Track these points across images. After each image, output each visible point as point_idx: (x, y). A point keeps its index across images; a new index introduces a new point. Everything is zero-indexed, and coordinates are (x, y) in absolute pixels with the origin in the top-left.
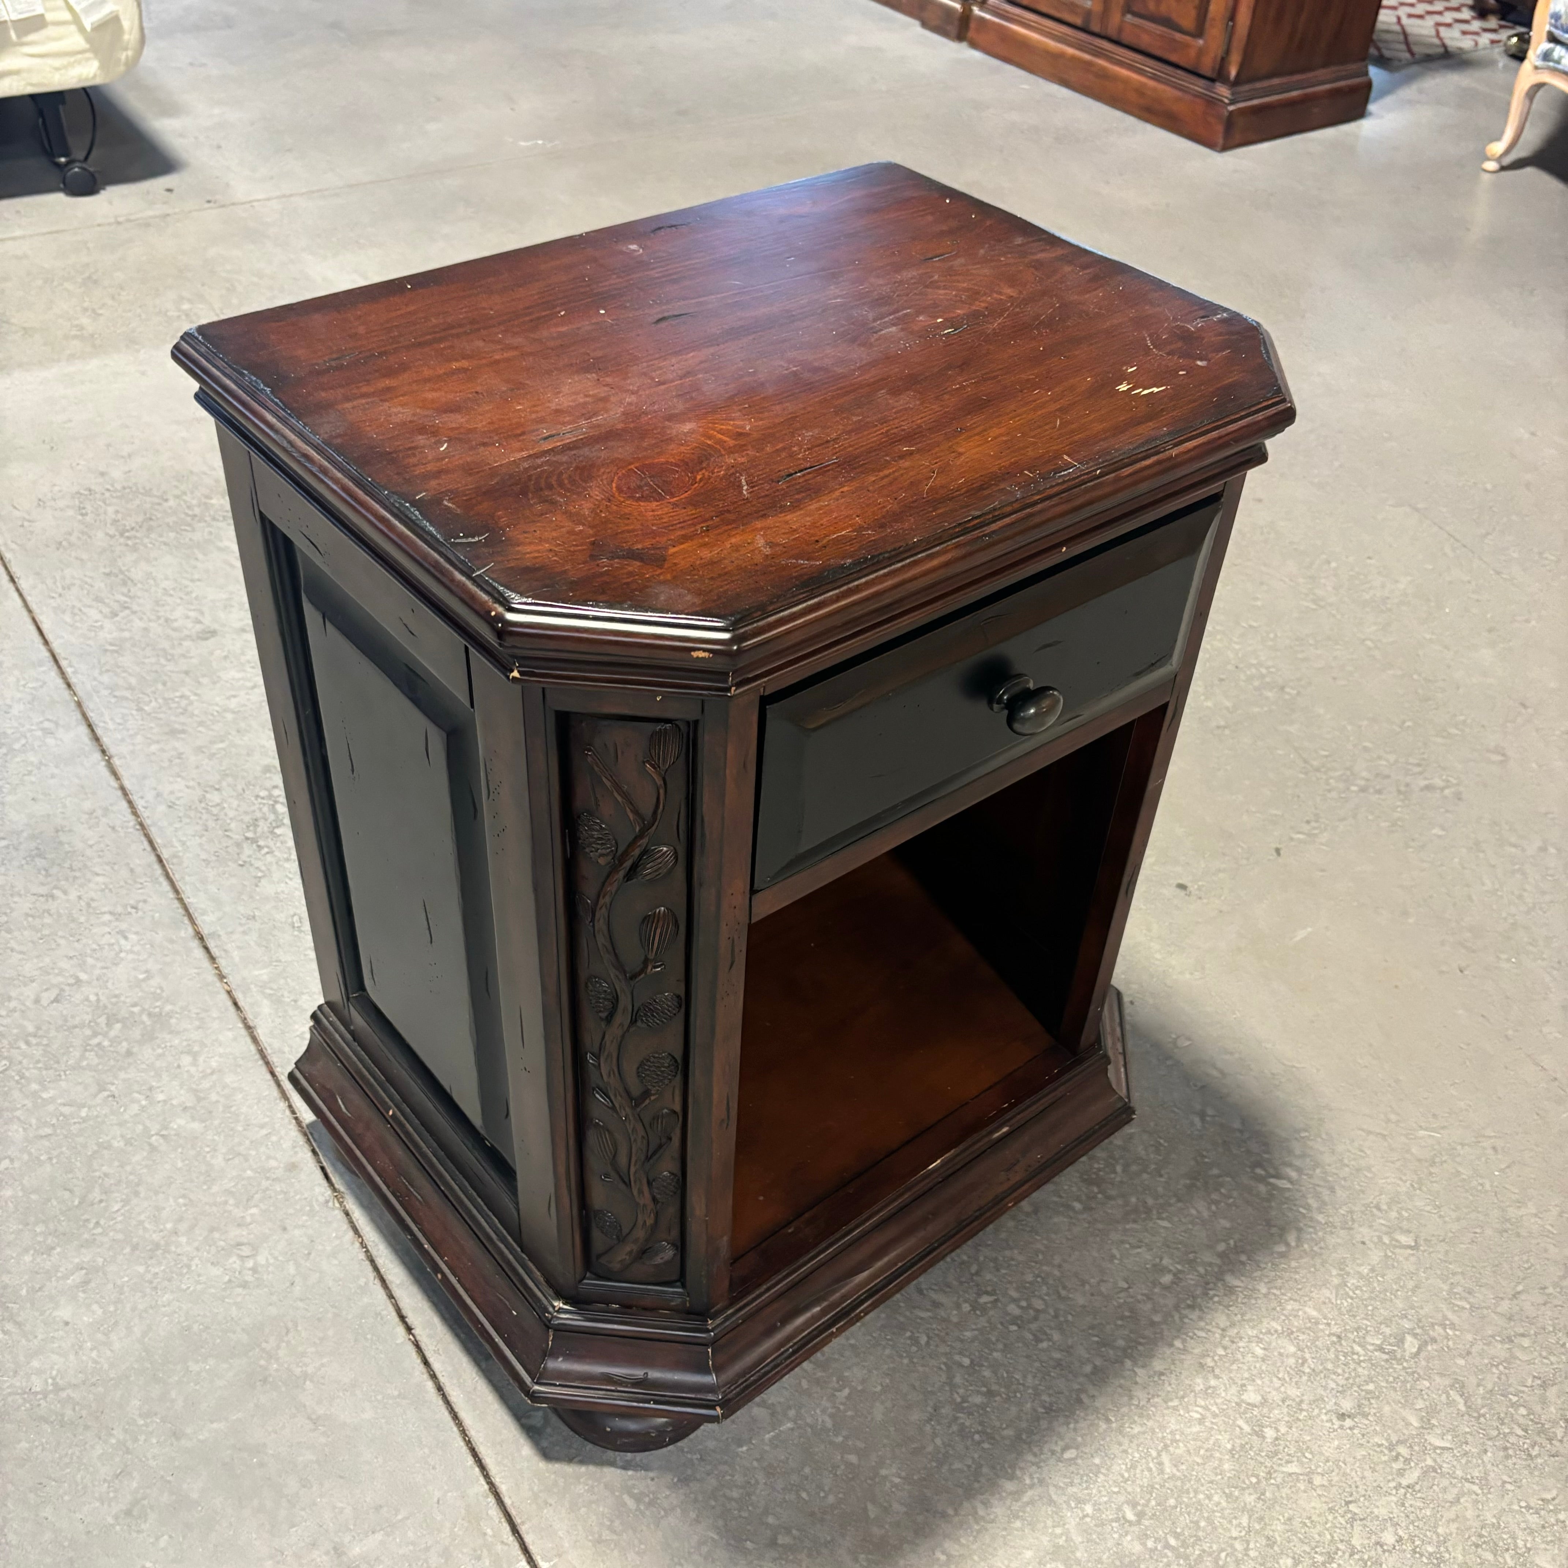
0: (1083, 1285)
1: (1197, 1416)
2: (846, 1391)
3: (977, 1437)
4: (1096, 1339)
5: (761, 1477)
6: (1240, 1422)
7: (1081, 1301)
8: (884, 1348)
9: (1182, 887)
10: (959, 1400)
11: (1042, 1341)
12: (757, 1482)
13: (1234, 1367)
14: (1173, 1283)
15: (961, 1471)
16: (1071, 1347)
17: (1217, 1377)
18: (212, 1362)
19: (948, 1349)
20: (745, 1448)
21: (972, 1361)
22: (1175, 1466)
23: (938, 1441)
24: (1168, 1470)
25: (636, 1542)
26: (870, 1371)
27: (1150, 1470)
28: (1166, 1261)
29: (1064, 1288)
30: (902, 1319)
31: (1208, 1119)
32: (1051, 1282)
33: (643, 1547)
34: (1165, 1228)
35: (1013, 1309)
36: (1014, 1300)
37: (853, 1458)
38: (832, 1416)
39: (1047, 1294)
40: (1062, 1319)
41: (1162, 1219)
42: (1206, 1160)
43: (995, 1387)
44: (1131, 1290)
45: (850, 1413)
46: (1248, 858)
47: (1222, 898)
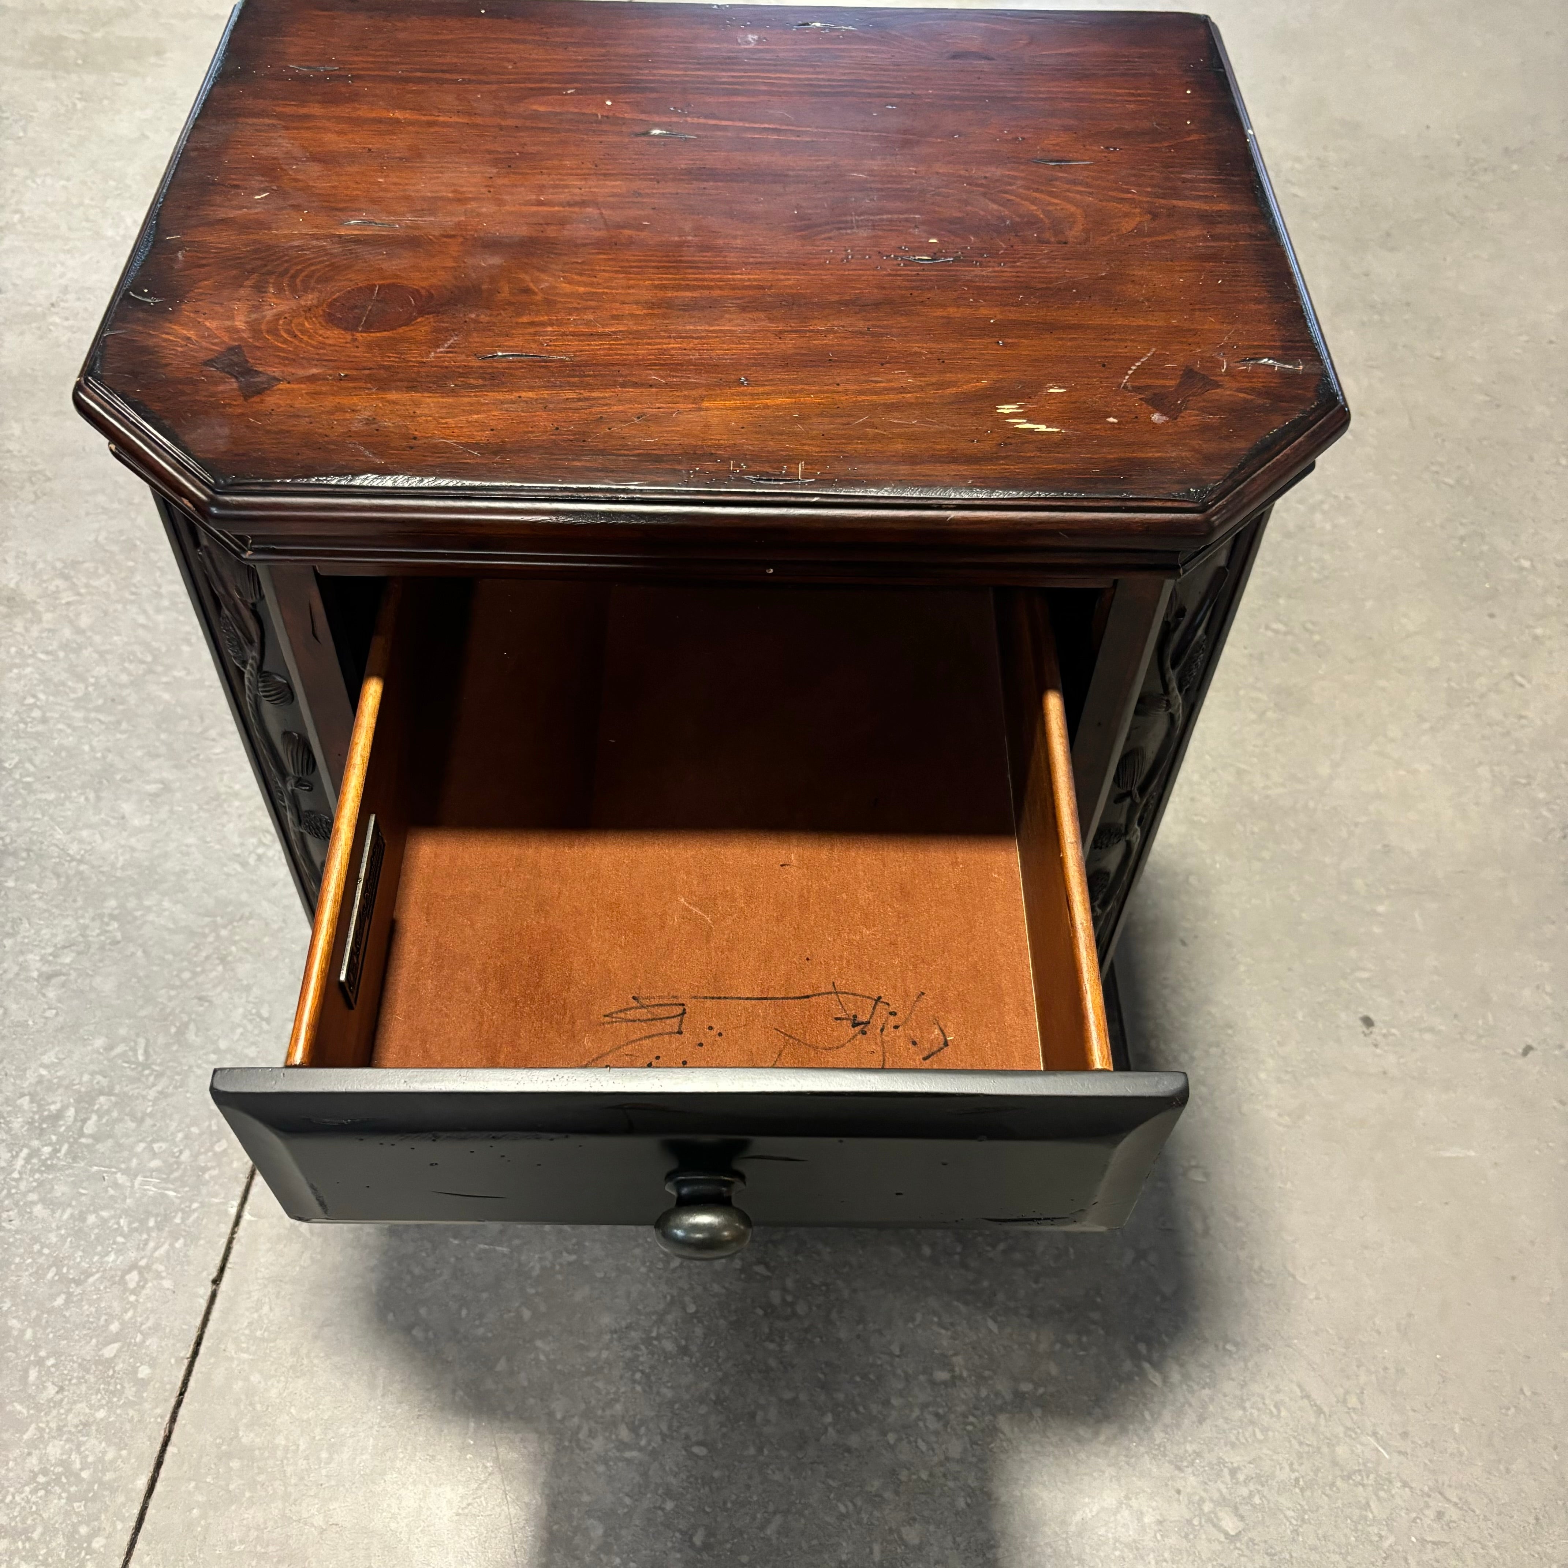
0: (858, 1323)
1: (843, 1509)
2: (573, 1258)
3: (638, 1376)
4: (821, 1376)
5: (447, 1272)
6: (877, 1548)
7: (843, 1334)
9: (1368, 1022)
10: (654, 1334)
11: (772, 1341)
12: (441, 1275)
13: (923, 1498)
14: (945, 1383)
15: (598, 1391)
16: (793, 1366)
17: (897, 1493)
18: (179, 906)
19: (686, 1287)
20: (456, 1242)
21: (697, 1312)
22: (779, 1533)
23: (605, 1354)
24: (769, 1532)
25: (318, 1250)
26: (607, 1257)
27: (754, 1518)
28: (958, 1360)
29: (839, 1312)
31: (1143, 1263)
32: (833, 1298)
33: (319, 1257)
34: (990, 1331)
35: (775, 1297)
36: (784, 1290)
37: (527, 1314)
38: (543, 1269)
39: (819, 1307)
40: (809, 1336)
41: (995, 1321)
42: (1099, 1300)
43: (694, 1348)
44: (897, 1359)
45: (560, 1277)
46: (1480, 1037)
47: (1402, 1060)
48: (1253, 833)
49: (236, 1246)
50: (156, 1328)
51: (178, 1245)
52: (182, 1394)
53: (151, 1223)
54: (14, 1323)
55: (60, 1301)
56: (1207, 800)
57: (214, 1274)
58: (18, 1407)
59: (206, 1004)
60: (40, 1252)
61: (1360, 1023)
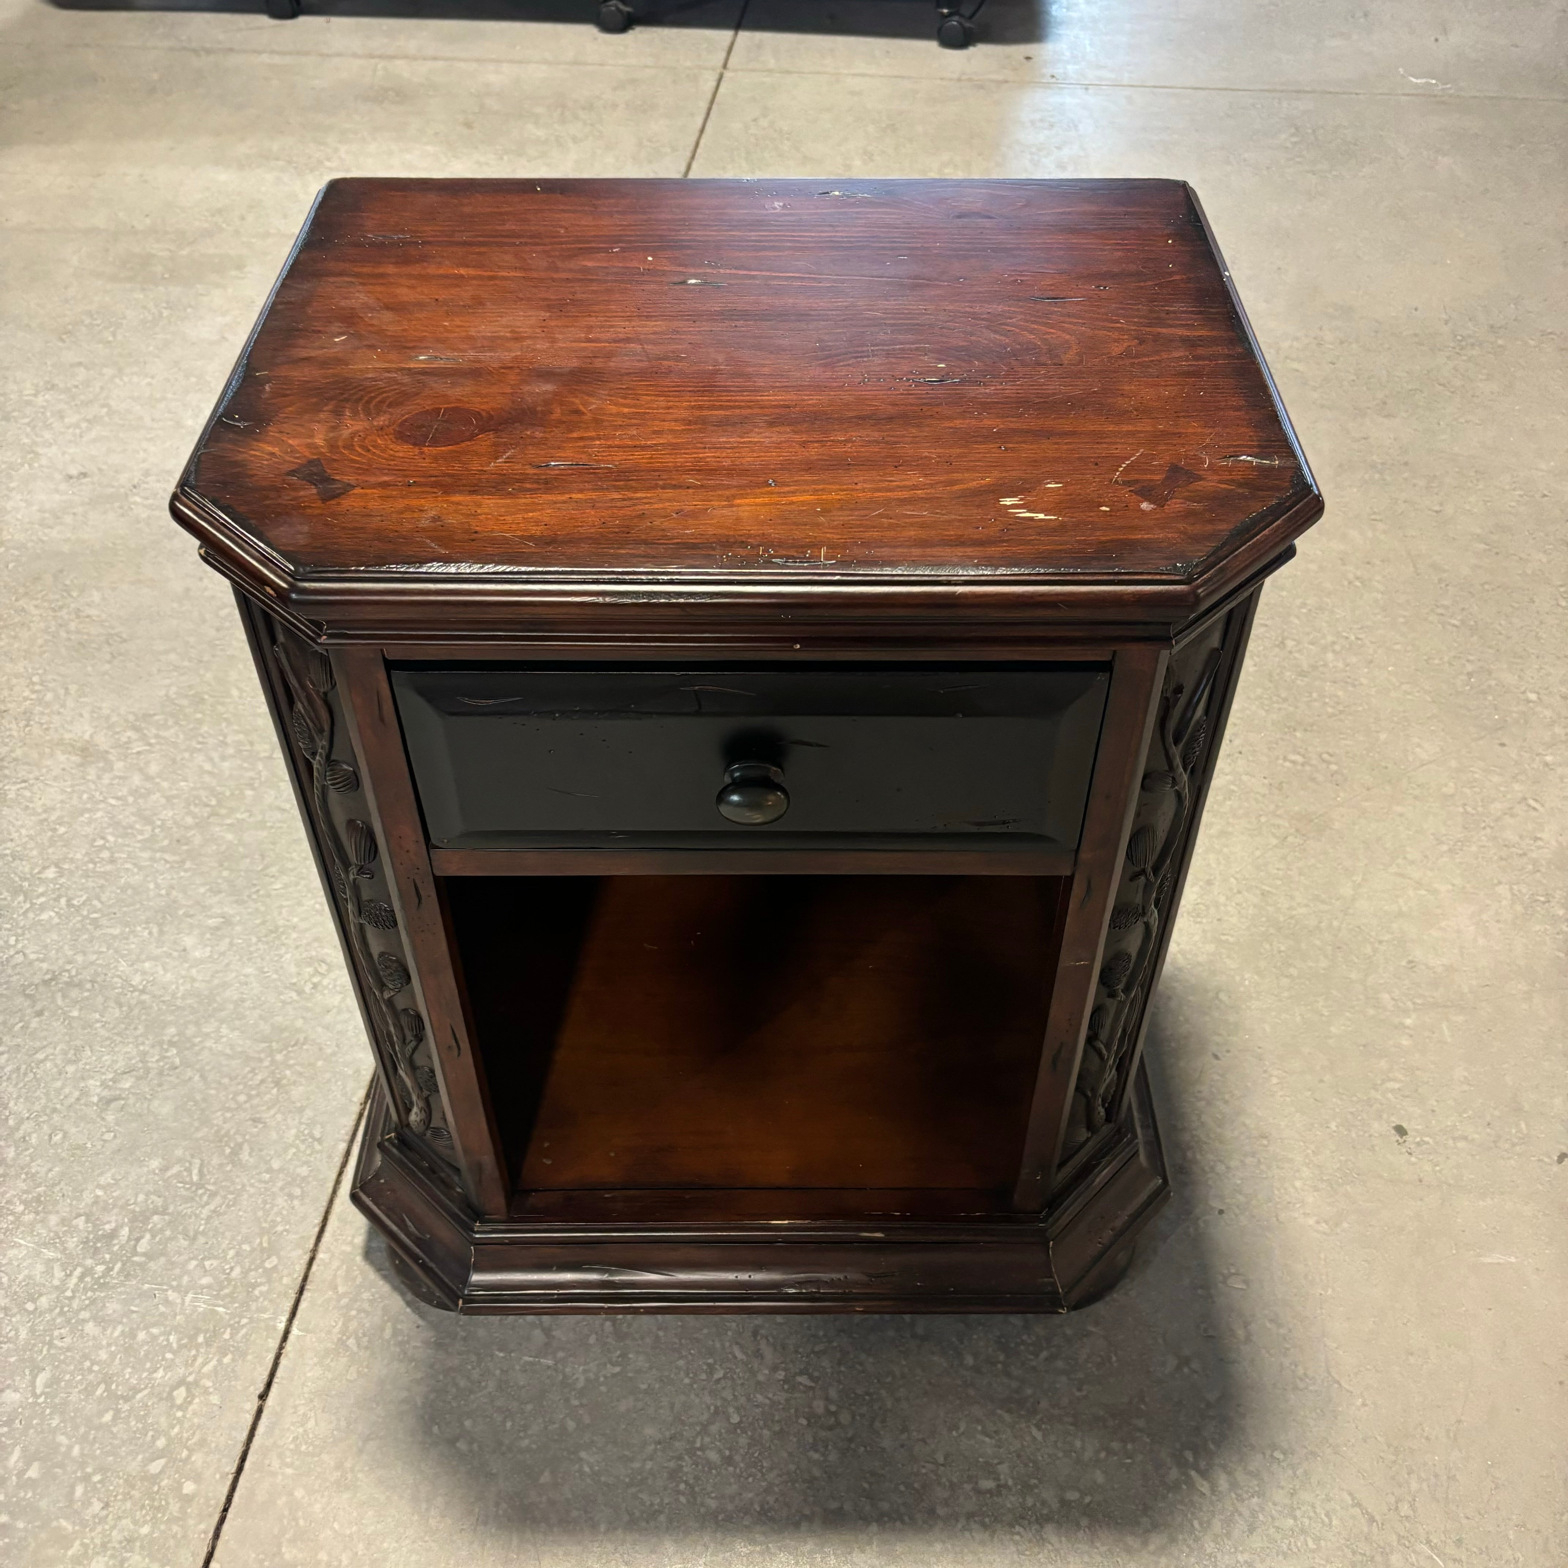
0: (902, 1432)
2: (617, 1369)
3: (682, 1486)
4: (866, 1486)
5: (492, 1385)
7: (886, 1443)
8: (681, 1358)
9: (1401, 1131)
10: (698, 1445)
11: (816, 1451)
12: (485, 1387)
14: (989, 1491)
15: (643, 1503)
16: (837, 1476)
18: (237, 1033)
19: (730, 1397)
20: (502, 1355)
21: (741, 1422)
23: (649, 1465)
25: (365, 1364)
26: (650, 1368)
28: (1003, 1468)
29: (883, 1421)
30: (718, 1345)
31: (1186, 1370)
32: (876, 1407)
33: (366, 1370)
34: (1034, 1438)
35: (819, 1406)
36: (827, 1399)
37: (571, 1425)
38: (587, 1380)
39: (862, 1416)
40: (853, 1446)
41: (1039, 1428)
42: (1143, 1407)
43: (737, 1458)
44: (942, 1468)
45: (603, 1389)
46: (1514, 1145)
47: (1438, 1168)
48: (1280, 952)
49: (283, 1361)
50: (203, 1443)
51: (227, 1360)
52: (225, 1510)
53: (201, 1339)
54: (62, 1439)
55: (108, 1417)
56: (1234, 920)
57: (261, 1388)
58: (63, 1523)
59: (260, 1126)
60: (90, 1370)
61: (1393, 1132)
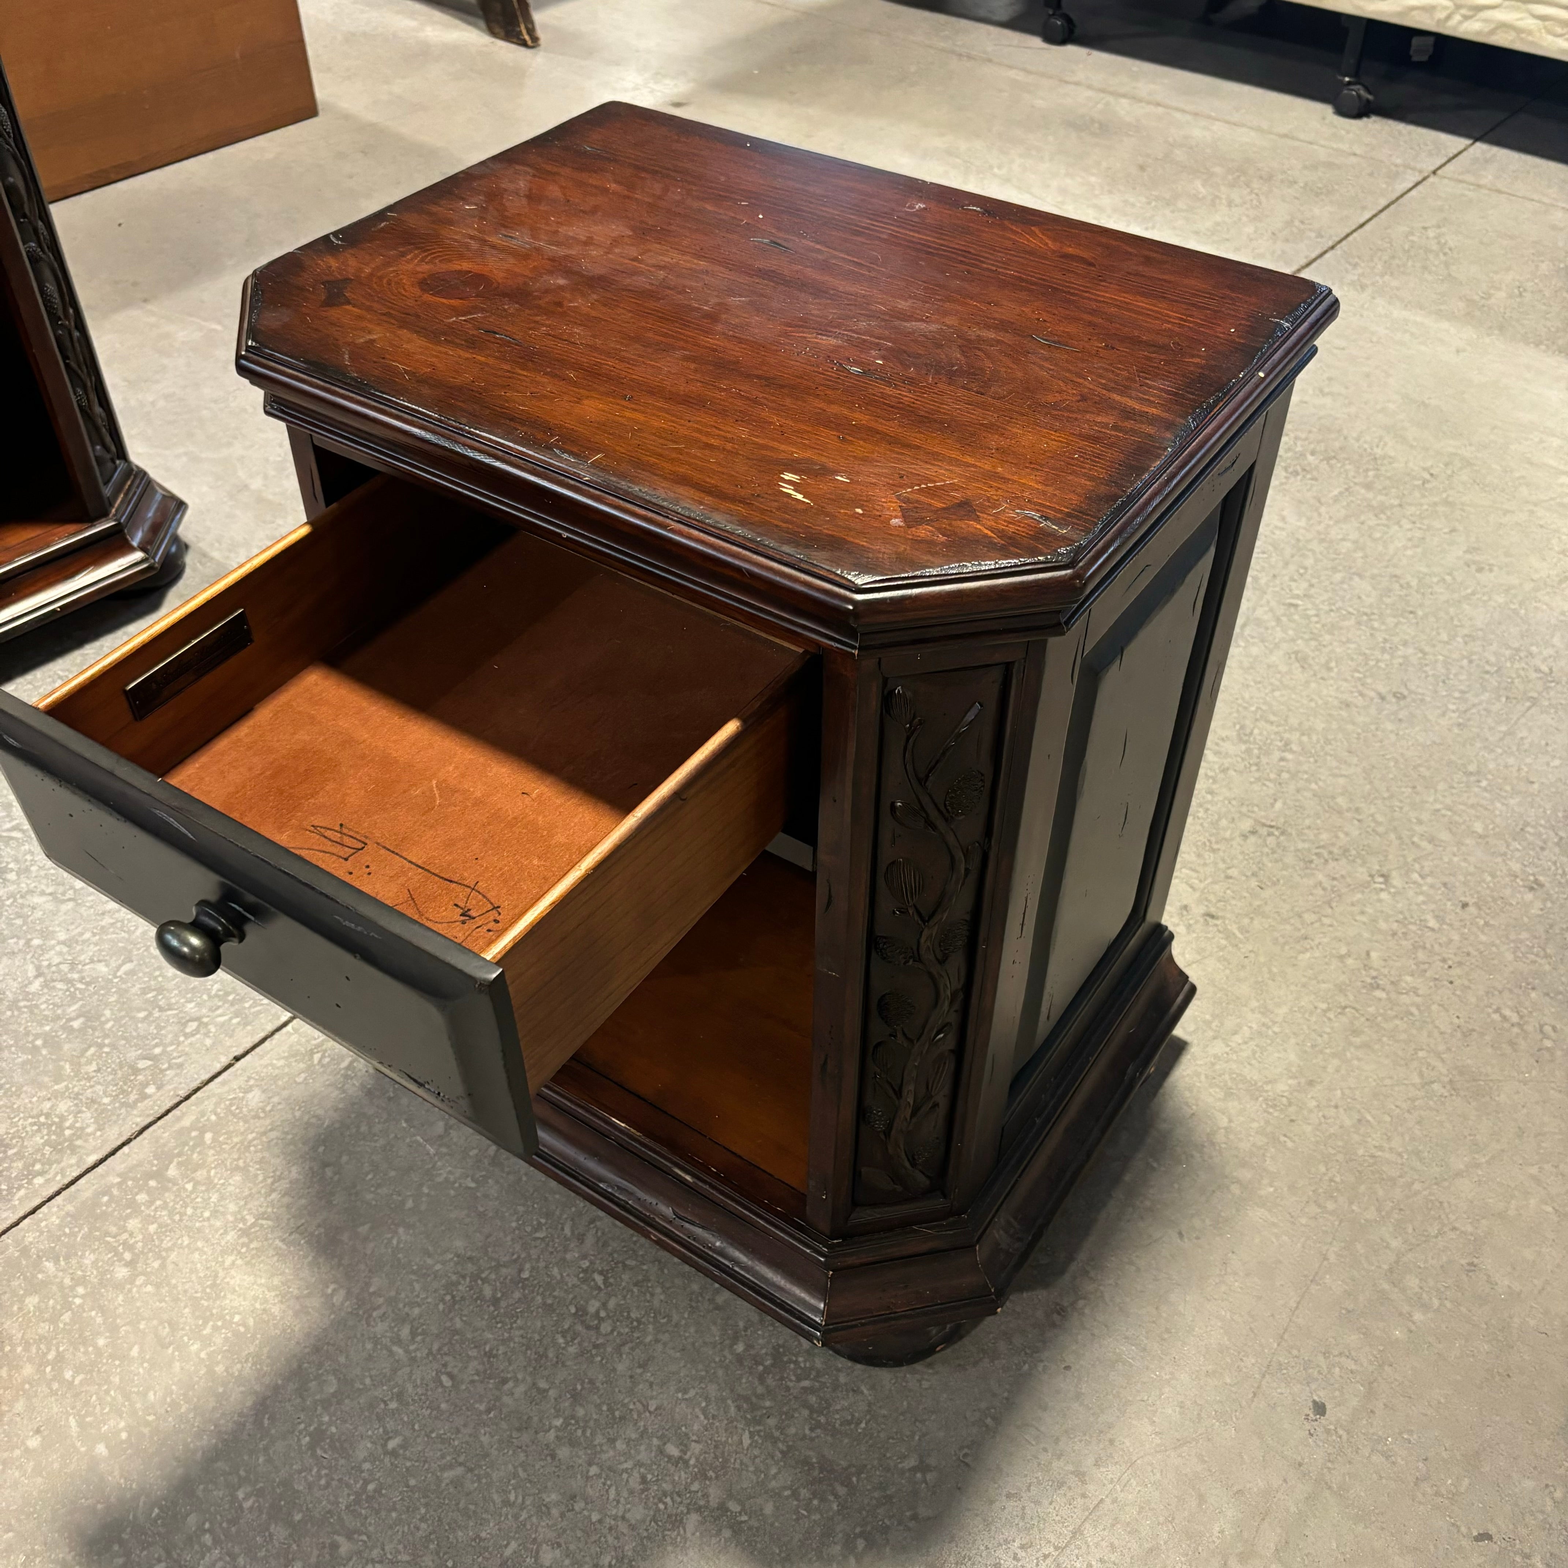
0: (640, 1366)
1: (512, 1497)
2: (473, 1185)
3: (448, 1298)
4: (579, 1387)
5: (382, 1142)
6: (513, 1545)
7: (621, 1367)
8: (524, 1205)
9: (1320, 1409)
10: (483, 1276)
11: (564, 1337)
12: (376, 1141)
13: (579, 1534)
14: (670, 1457)
15: (413, 1290)
16: (564, 1365)
17: (562, 1515)
19: (534, 1257)
20: (404, 1125)
21: (527, 1279)
22: (452, 1482)
23: (438, 1267)
24: (446, 1475)
26: (497, 1199)
27: (443, 1457)
28: (696, 1448)
29: (633, 1349)
30: (558, 1213)
31: (919, 1475)
32: (636, 1335)
33: (311, 1081)
34: (741, 1441)
35: (593, 1306)
36: (604, 1305)
37: (410, 1204)
38: (446, 1180)
39: (620, 1334)
40: (594, 1352)
41: (751, 1436)
42: (854, 1479)
43: (503, 1304)
44: (648, 1414)
45: (452, 1192)
46: (1438, 1494)
47: (1330, 1465)
48: (1331, 1180)
49: (267, 1043)
50: (180, 1066)
51: (235, 1021)
52: (159, 1118)
53: (231, 998)
54: (108, 1013)
55: (142, 1015)
56: (1308, 1129)
57: (239, 1052)
58: (67, 1066)
60: (156, 978)
61: (1311, 1404)
